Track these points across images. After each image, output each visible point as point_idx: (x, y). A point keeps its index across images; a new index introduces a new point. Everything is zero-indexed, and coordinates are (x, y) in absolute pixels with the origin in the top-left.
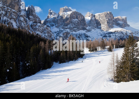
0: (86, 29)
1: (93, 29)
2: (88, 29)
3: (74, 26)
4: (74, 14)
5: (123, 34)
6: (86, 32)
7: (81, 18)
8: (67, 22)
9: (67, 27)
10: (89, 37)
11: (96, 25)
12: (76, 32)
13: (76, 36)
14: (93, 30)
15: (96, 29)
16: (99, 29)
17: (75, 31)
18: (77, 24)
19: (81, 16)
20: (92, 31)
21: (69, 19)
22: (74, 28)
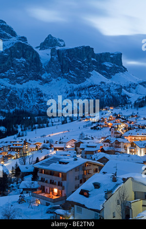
0: (41, 79)
1: (55, 78)
2: (45, 78)
3: (17, 73)
4: (19, 48)
5: (103, 91)
6: (41, 84)
7: (31, 56)
8: (4, 64)
9: (4, 75)
10: (45, 95)
11: (60, 70)
12: (21, 84)
13: (22, 94)
14: (54, 80)
15: (59, 78)
16: (65, 79)
17: (19, 82)
18: (24, 68)
19: (31, 52)
20: (51, 82)
21: (9, 58)
22: (18, 76)
